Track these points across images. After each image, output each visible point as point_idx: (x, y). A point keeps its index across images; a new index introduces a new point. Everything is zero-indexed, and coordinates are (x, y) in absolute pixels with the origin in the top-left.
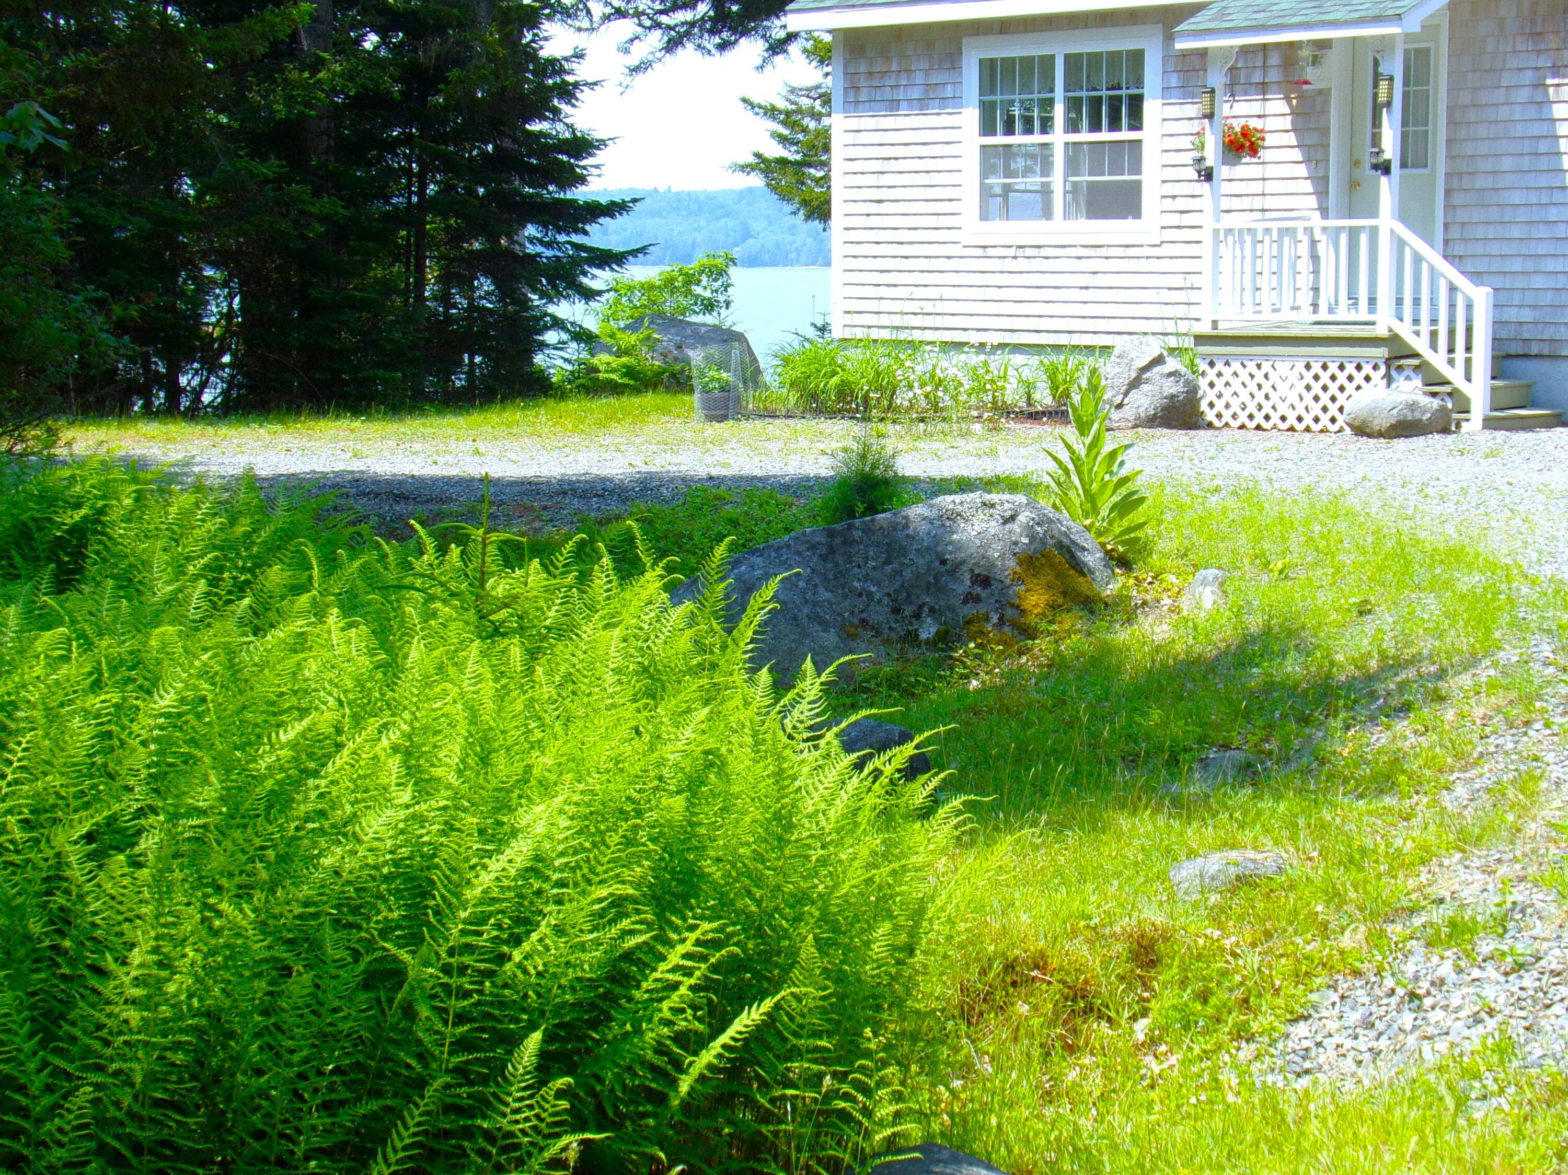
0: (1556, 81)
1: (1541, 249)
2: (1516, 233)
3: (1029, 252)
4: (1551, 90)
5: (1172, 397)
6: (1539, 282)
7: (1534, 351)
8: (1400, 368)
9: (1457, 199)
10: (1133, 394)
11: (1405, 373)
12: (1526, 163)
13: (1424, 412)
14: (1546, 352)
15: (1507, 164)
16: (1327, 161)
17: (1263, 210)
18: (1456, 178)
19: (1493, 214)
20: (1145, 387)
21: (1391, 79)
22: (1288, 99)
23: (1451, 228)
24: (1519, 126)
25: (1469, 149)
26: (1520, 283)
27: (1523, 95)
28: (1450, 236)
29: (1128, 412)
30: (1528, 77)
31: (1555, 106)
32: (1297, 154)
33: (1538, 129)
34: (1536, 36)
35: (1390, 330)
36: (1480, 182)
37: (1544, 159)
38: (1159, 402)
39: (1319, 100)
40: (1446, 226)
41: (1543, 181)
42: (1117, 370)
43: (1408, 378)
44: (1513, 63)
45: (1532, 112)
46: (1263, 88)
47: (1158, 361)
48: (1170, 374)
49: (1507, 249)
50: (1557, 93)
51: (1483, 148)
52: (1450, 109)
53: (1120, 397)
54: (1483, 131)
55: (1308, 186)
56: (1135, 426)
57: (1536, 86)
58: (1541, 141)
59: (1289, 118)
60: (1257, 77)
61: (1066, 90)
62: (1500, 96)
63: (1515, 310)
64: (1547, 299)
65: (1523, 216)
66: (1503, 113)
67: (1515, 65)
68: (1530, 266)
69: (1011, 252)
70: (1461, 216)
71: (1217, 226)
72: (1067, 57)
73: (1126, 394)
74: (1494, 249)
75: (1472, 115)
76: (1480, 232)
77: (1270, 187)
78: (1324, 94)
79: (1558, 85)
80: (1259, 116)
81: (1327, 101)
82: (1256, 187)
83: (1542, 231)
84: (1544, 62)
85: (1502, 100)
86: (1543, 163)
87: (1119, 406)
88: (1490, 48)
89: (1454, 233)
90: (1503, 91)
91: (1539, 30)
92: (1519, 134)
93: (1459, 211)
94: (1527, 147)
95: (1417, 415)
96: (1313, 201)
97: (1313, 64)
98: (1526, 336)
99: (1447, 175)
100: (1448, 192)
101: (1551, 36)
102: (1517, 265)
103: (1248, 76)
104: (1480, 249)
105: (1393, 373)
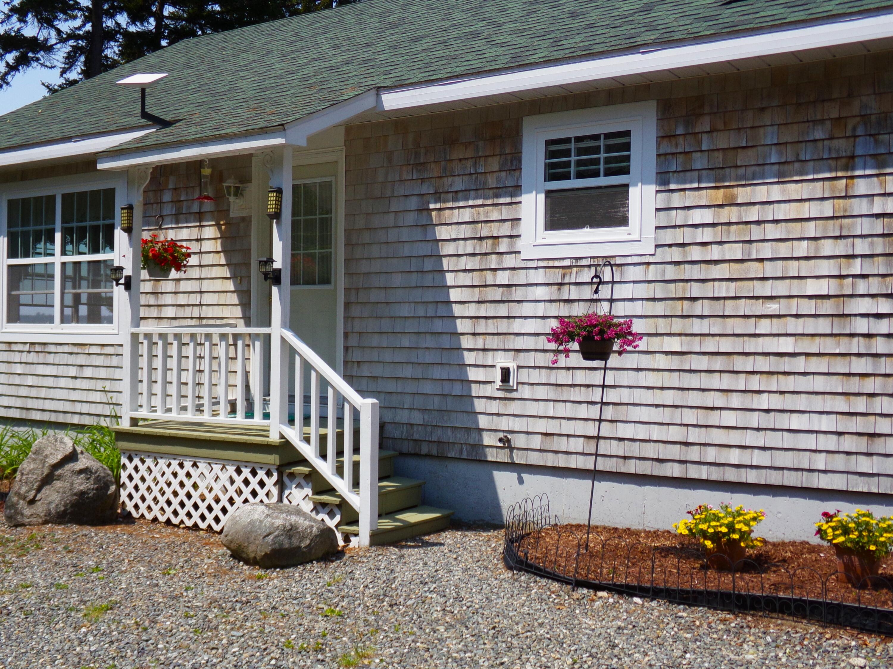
0: (438, 206)
1: (429, 358)
2: (406, 342)
3: (38, 348)
4: (434, 213)
5: (82, 494)
6: (428, 388)
7: (424, 450)
8: (292, 476)
9: (356, 311)
10: (46, 491)
11: (297, 481)
12: (414, 279)
13: (302, 539)
14: (434, 452)
15: (397, 280)
16: (249, 277)
17: (200, 318)
18: (353, 292)
19: (386, 325)
20: (58, 484)
21: (279, 191)
22: (218, 225)
23: (350, 335)
24: (407, 246)
25: (364, 267)
26: (411, 387)
27: (410, 219)
28: (349, 344)
29: (40, 508)
30: (413, 203)
31: (437, 228)
32: (226, 272)
33: (424, 249)
34: (421, 166)
35: (282, 437)
36: (375, 296)
37: (430, 276)
38: (69, 498)
39: (242, 225)
40: (346, 335)
41: (429, 296)
42: (32, 466)
43: (299, 486)
44: (401, 190)
45: (418, 234)
46: (200, 217)
47: (72, 457)
48: (81, 472)
49: (399, 357)
50: (439, 216)
51: (376, 266)
52: (348, 232)
53: (33, 493)
54: (375, 251)
55: (234, 299)
56: (46, 522)
57: (420, 211)
58: (426, 260)
59: (219, 241)
60: (195, 208)
61: (63, 222)
62: (390, 220)
63: (406, 413)
64: (435, 403)
65: (411, 327)
66: (393, 235)
67: (402, 193)
68: (419, 373)
69: (27, 348)
70: (358, 326)
71: (135, 330)
72: (64, 196)
73: (39, 490)
74: (387, 356)
75: (366, 237)
76: (375, 341)
77: (207, 299)
78: (246, 220)
79: (440, 209)
80: (197, 240)
81: (248, 228)
82: (194, 299)
83: (429, 342)
84: (425, 189)
85: (391, 223)
86: (428, 280)
87: (32, 502)
88: (380, 178)
89: (353, 341)
90: (392, 216)
91: (422, 161)
92: (407, 254)
93: (357, 322)
94: (414, 265)
95: (295, 542)
96: (238, 312)
97: (236, 194)
98: (416, 436)
99: (347, 290)
100: (347, 305)
101: (433, 165)
102: (408, 372)
103: (189, 207)
104: (375, 356)
105: (286, 479)
